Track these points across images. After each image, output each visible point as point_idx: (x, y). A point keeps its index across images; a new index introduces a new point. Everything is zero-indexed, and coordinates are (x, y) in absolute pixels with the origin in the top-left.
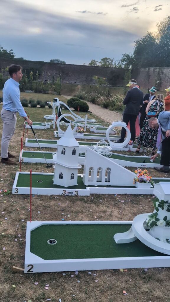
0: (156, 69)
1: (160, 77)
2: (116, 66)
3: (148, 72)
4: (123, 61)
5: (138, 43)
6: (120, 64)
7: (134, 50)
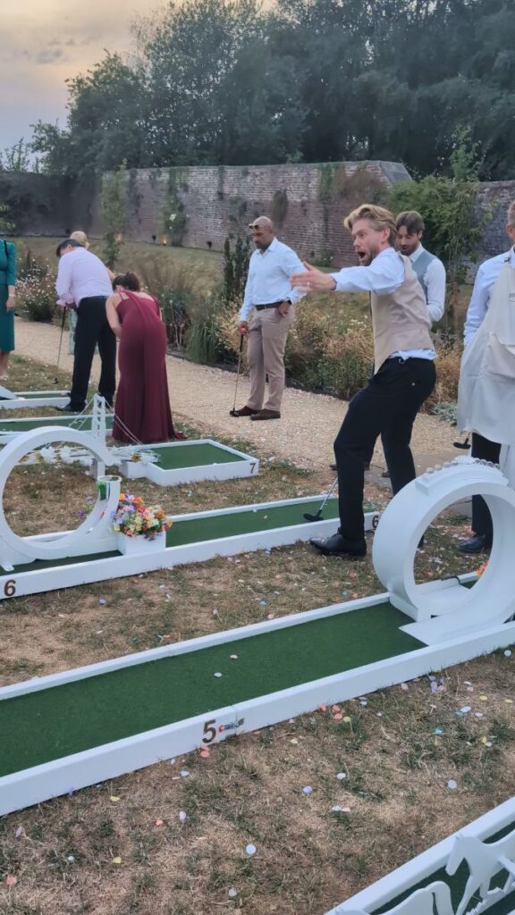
0: (160, 175)
1: (177, 200)
3: (132, 184)
4: (37, 149)
5: (79, 86)
7: (68, 113)
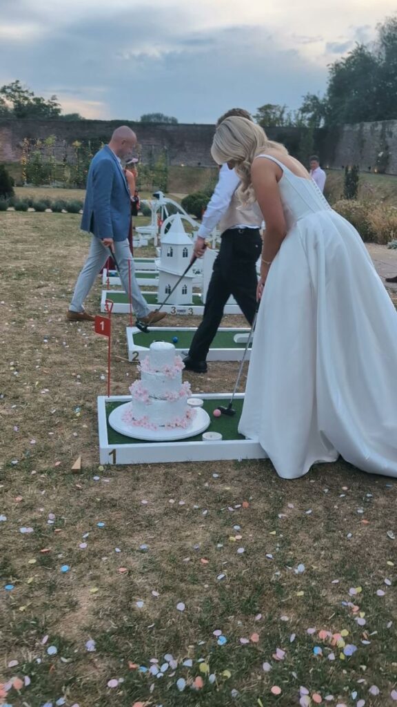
0: (377, 125)
1: (385, 142)
5: (336, 68)
6: (300, 118)
7: (327, 86)
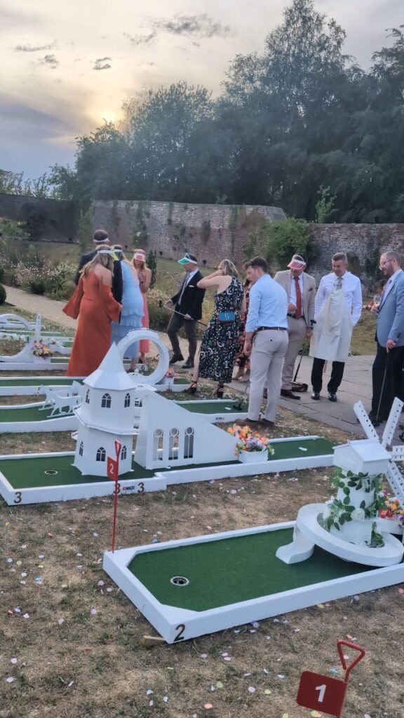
0: (132, 205)
2: (29, 191)
3: (114, 210)
4: (53, 183)
5: (84, 142)
6: (40, 188)
7: (76, 159)
